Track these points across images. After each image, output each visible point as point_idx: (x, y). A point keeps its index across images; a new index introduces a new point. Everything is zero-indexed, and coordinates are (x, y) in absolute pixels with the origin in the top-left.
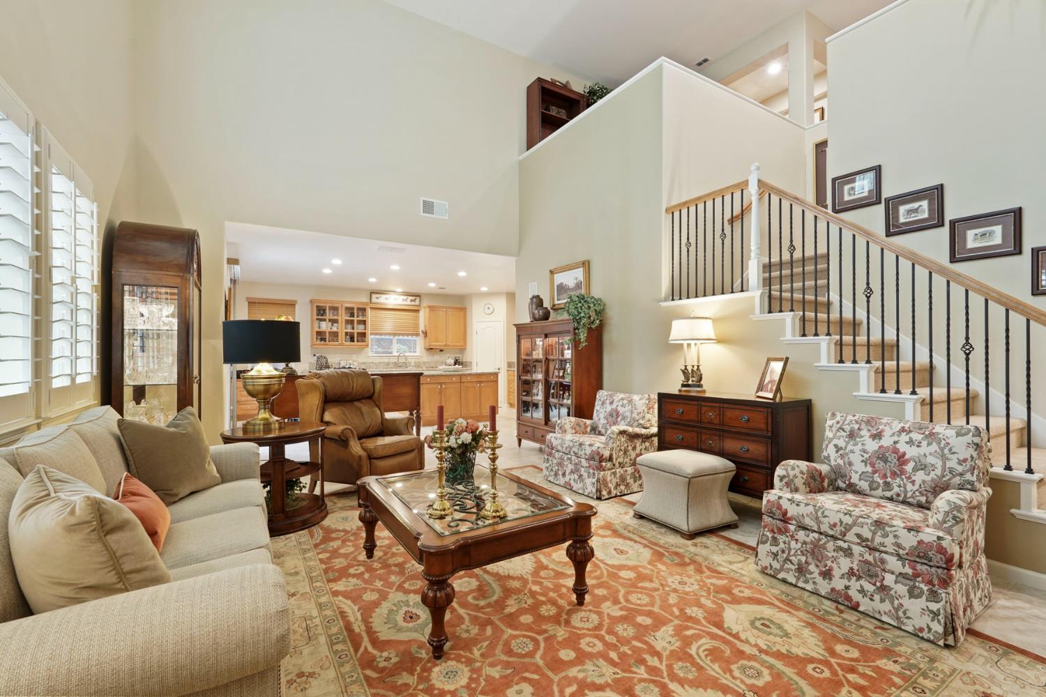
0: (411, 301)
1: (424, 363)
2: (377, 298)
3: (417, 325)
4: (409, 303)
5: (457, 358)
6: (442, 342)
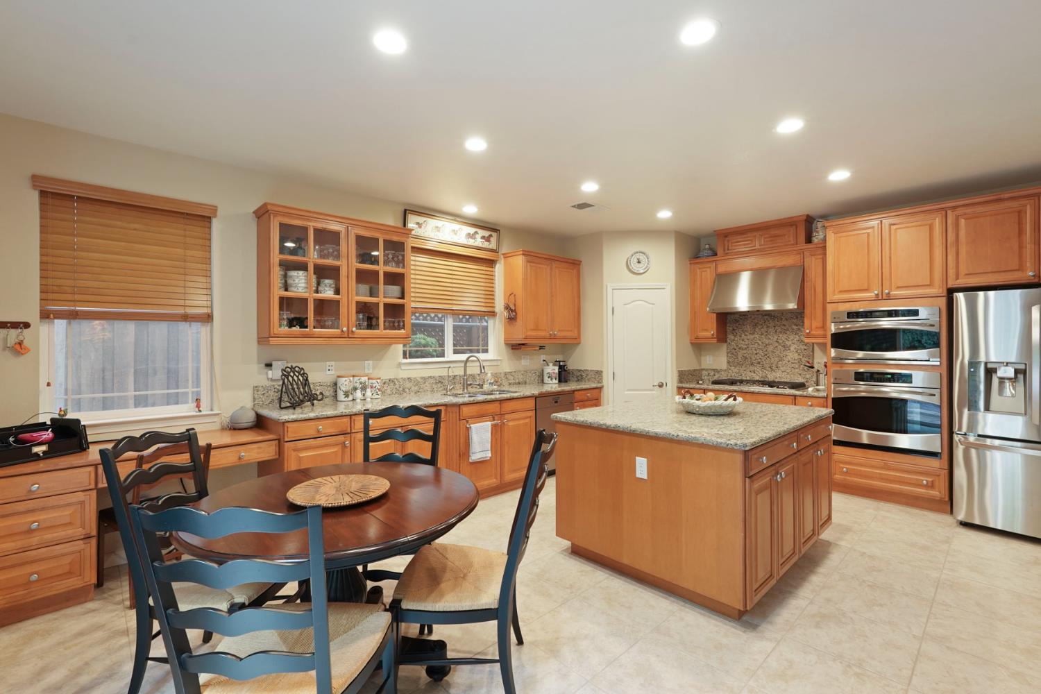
0: (483, 239)
1: (506, 374)
2: (419, 225)
3: (490, 295)
4: (478, 242)
5: (562, 364)
6: (545, 330)
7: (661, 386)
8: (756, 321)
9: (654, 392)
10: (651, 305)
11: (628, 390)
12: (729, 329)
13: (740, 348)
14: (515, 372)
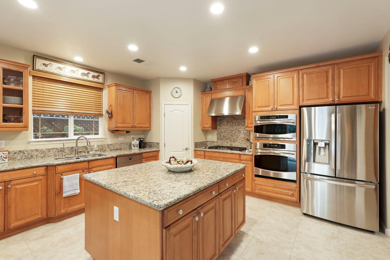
0: (93, 77)
1: (108, 145)
3: (100, 105)
4: (90, 78)
5: (141, 139)
6: (129, 123)
7: (187, 149)
8: (228, 120)
9: (183, 152)
10: (183, 113)
11: (172, 152)
12: (218, 123)
13: (222, 132)
14: (114, 144)
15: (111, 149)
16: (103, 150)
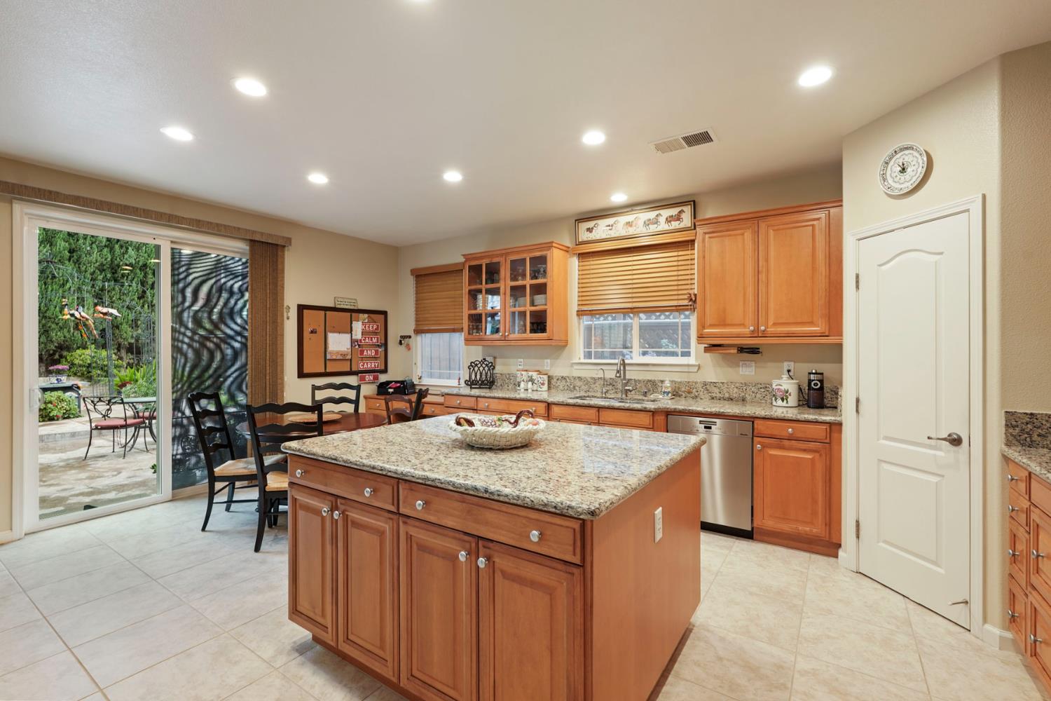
0: (669, 219)
1: (705, 384)
2: (590, 230)
3: (688, 284)
6: (743, 325)
9: (934, 450)
10: (938, 257)
14: (723, 383)
15: (714, 395)
16: (693, 395)
